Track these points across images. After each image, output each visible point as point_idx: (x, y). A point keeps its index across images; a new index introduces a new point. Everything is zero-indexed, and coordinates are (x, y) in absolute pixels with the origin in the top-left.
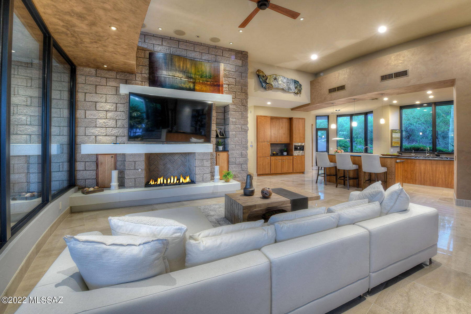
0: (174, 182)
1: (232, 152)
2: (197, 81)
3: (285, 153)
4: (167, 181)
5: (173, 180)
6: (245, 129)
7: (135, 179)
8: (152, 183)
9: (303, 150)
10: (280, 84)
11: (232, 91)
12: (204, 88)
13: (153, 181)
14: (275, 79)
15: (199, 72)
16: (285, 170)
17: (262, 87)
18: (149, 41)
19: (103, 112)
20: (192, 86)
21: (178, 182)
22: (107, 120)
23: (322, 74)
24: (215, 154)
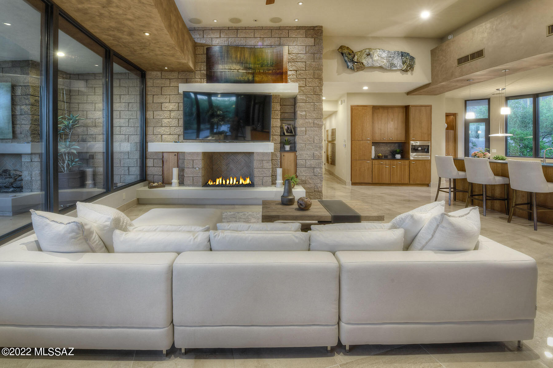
0: (233, 183)
1: (301, 152)
2: (257, 71)
3: (398, 156)
4: (226, 182)
5: (232, 181)
6: (318, 124)
7: (193, 177)
8: (211, 183)
9: (428, 152)
10: (377, 61)
11: (302, 77)
12: (265, 78)
13: (212, 181)
14: (368, 55)
15: (258, 60)
16: (396, 180)
17: (348, 67)
18: (207, 35)
19: (168, 112)
20: (251, 77)
21: (237, 183)
22: (171, 119)
23: (450, 37)
24: (278, 154)
